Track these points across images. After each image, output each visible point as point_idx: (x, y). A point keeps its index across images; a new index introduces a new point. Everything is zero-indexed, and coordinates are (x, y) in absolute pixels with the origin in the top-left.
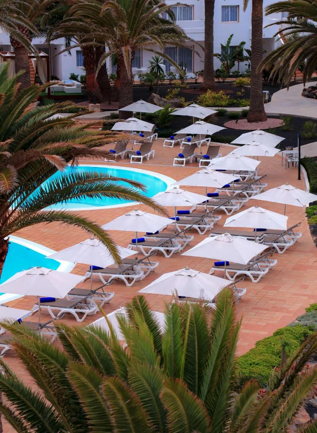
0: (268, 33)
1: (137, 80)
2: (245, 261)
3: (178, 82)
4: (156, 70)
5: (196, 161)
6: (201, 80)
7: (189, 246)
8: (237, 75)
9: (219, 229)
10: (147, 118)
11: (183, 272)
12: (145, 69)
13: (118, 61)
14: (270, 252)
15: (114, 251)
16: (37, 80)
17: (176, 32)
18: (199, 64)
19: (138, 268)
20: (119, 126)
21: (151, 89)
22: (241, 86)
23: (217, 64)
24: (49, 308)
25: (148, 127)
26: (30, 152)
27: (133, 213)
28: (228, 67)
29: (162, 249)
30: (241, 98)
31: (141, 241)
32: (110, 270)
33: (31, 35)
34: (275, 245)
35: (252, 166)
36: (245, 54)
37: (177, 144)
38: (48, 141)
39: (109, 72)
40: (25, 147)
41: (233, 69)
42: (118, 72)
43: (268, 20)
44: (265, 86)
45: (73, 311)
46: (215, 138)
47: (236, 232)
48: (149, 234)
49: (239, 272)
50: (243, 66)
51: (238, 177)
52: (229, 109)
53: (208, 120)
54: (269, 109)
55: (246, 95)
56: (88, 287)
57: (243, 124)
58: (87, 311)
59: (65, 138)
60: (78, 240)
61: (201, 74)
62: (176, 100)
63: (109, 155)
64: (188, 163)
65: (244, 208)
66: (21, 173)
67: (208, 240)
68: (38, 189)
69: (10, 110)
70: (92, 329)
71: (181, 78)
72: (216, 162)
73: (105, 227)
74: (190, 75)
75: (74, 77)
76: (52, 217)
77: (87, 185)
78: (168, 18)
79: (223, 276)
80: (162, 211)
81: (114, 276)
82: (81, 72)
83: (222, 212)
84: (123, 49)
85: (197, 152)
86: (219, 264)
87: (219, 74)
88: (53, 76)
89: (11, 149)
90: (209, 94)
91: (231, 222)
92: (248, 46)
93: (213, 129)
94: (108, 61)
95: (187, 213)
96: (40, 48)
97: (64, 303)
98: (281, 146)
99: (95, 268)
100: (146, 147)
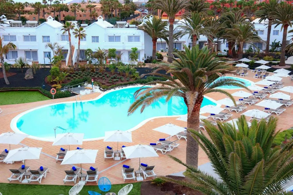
0: (288, 39)
1: (244, 52)
2: (275, 109)
3: (257, 53)
4: (250, 49)
5: (261, 77)
6: (264, 53)
7: (257, 103)
8: (276, 51)
9: (267, 98)
10: (247, 63)
11: (255, 110)
12: (247, 49)
13: (239, 46)
14: (283, 106)
15: (234, 102)
16: (214, 51)
17: (258, 38)
18: (264, 48)
19: (240, 108)
20: (238, 65)
21: (248, 55)
22: (278, 55)
23: (270, 48)
24: (213, 117)
25: (247, 66)
26: (212, 71)
27: (240, 91)
28: (274, 49)
29: (248, 103)
30: (277, 58)
31: (242, 100)
32: (232, 108)
33: (214, 38)
34: (285, 104)
35: (280, 79)
36: (280, 45)
37: (255, 72)
38: (217, 68)
39: (236, 49)
40: (210, 70)
41: (275, 50)
42: (239, 49)
43: (288, 35)
44: (286, 55)
45: (220, 118)
46: (268, 70)
47: (272, 99)
48: (245, 98)
49: (273, 112)
50: (279, 49)
51: (274, 83)
52: (273, 62)
53: (266, 65)
54: (286, 62)
55: (279, 58)
56: (225, 112)
57: (277, 66)
58: (224, 119)
59: (222, 68)
60: (224, 98)
61: (264, 51)
62: (256, 58)
63: (235, 74)
64: (258, 77)
65: (276, 92)
66: (209, 77)
67: (264, 101)
68: (213, 82)
69: (207, 59)
70: (228, 124)
71: (258, 52)
72: (267, 78)
73: (233, 95)
74: (261, 51)
75: (225, 51)
76: (217, 91)
77: (228, 82)
78: (255, 33)
79: (267, 112)
80: (251, 91)
81: (233, 109)
82: (227, 49)
83: (268, 93)
84: (241, 42)
85: (261, 74)
86: (266, 109)
87: (271, 51)
88: (219, 50)
89: (207, 70)
90: (267, 57)
91: (271, 96)
92: (281, 43)
93: (268, 67)
94: (236, 46)
95: (257, 92)
96: (216, 42)
97: (217, 116)
98: (290, 74)
99: (228, 107)
100: (245, 71)
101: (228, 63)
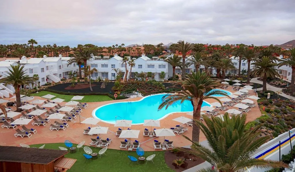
0: (251, 68)
1: (226, 75)
2: (245, 108)
4: (230, 74)
5: (236, 90)
6: (238, 76)
7: (234, 105)
9: (240, 102)
10: (228, 82)
11: (233, 109)
12: (228, 73)
13: (223, 72)
14: (250, 107)
15: (221, 104)
16: (209, 74)
17: (234, 67)
18: (238, 73)
19: (225, 108)
20: (222, 83)
21: (229, 77)
22: (245, 77)
23: (241, 73)
24: (208, 113)
26: (208, 86)
27: (224, 98)
28: (243, 74)
29: (229, 105)
31: (225, 103)
32: (220, 108)
33: (209, 67)
34: (251, 106)
35: (247, 91)
36: (246, 72)
37: (233, 87)
38: (211, 84)
39: (221, 74)
41: (244, 74)
42: (223, 74)
43: (251, 66)
44: (250, 77)
45: (213, 114)
46: (240, 86)
47: (243, 103)
48: (227, 102)
49: (243, 110)
50: (246, 74)
51: (244, 93)
52: (243, 81)
53: (239, 83)
54: (250, 81)
55: (246, 79)
56: (215, 110)
57: (245, 84)
58: (215, 114)
59: (214, 84)
60: (215, 102)
61: (238, 75)
62: (233, 79)
63: (221, 88)
64: (235, 90)
65: (245, 99)
66: (206, 89)
67: (238, 104)
68: (209, 93)
69: (205, 79)
70: (217, 117)
71: (234, 75)
72: (240, 90)
73: (220, 100)
74: (236, 75)
75: (215, 74)
76: (211, 97)
77: (217, 92)
78: (232, 65)
79: (240, 111)
80: (230, 98)
82: (216, 73)
83: (241, 99)
84: (224, 70)
85: (237, 88)
86: (240, 109)
87: (241, 75)
88: (211, 74)
89: (205, 85)
90: (239, 78)
91: (242, 101)
92: (247, 70)
93: (240, 84)
94: (221, 72)
95: (234, 99)
96: (210, 69)
97: (211, 112)
98: (253, 88)
99: (217, 107)
100: (227, 87)
101: (217, 81)
